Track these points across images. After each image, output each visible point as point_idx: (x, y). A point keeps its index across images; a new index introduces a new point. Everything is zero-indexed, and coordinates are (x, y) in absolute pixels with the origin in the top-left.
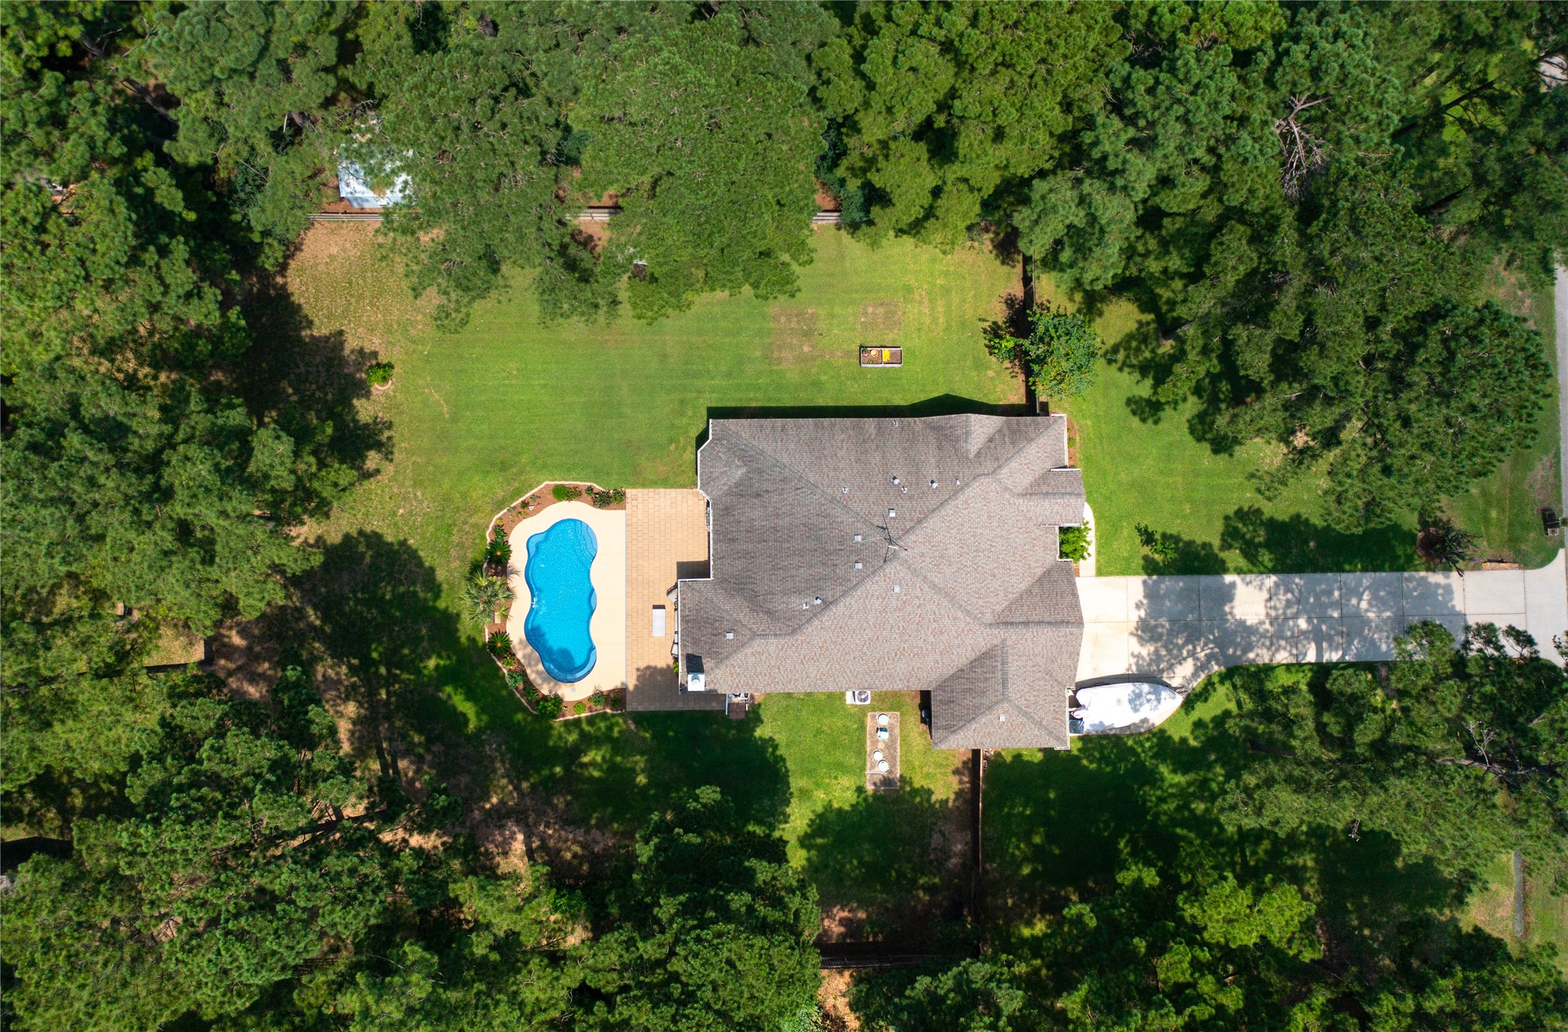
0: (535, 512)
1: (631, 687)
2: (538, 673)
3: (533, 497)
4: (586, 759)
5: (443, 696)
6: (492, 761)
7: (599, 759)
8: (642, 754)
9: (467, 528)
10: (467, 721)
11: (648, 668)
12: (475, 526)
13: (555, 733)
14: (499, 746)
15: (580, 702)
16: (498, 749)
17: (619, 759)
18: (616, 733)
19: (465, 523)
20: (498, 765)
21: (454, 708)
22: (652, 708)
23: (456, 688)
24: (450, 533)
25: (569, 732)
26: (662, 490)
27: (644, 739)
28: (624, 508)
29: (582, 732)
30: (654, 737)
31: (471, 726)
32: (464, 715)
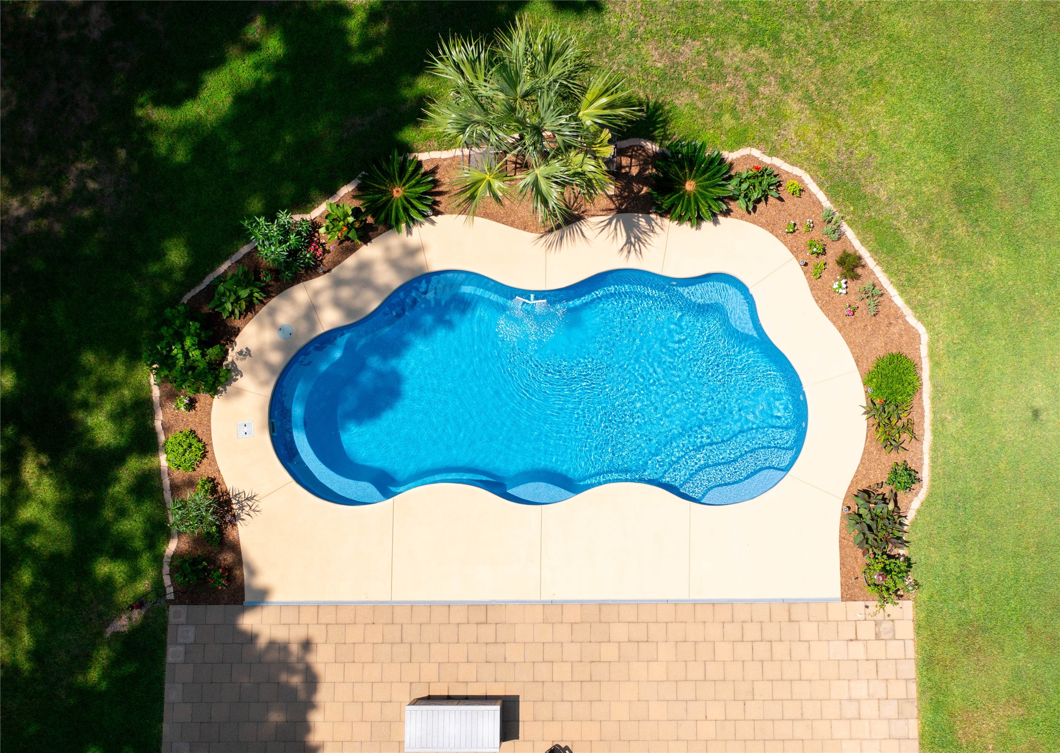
0: (825, 300)
1: (249, 621)
2: (311, 312)
3: (875, 294)
4: (30, 470)
5: (254, 30)
6: (53, 180)
7: (28, 513)
8: (36, 655)
9: (770, 89)
10: (174, 101)
11: (312, 681)
12: (777, 116)
13: (119, 369)
14: (90, 199)
15: (205, 452)
16: (83, 197)
17: (26, 577)
18: (104, 568)
19: (785, 84)
20: (36, 199)
21: (218, 62)
22: (172, 694)
23: (277, 66)
24: (753, 36)
25: (118, 417)
26: (913, 728)
27: (83, 661)
28: (848, 595)
29: (117, 456)
30: (87, 694)
31: (160, 115)
32: (192, 92)
